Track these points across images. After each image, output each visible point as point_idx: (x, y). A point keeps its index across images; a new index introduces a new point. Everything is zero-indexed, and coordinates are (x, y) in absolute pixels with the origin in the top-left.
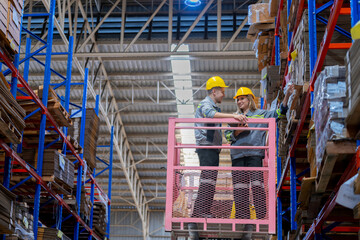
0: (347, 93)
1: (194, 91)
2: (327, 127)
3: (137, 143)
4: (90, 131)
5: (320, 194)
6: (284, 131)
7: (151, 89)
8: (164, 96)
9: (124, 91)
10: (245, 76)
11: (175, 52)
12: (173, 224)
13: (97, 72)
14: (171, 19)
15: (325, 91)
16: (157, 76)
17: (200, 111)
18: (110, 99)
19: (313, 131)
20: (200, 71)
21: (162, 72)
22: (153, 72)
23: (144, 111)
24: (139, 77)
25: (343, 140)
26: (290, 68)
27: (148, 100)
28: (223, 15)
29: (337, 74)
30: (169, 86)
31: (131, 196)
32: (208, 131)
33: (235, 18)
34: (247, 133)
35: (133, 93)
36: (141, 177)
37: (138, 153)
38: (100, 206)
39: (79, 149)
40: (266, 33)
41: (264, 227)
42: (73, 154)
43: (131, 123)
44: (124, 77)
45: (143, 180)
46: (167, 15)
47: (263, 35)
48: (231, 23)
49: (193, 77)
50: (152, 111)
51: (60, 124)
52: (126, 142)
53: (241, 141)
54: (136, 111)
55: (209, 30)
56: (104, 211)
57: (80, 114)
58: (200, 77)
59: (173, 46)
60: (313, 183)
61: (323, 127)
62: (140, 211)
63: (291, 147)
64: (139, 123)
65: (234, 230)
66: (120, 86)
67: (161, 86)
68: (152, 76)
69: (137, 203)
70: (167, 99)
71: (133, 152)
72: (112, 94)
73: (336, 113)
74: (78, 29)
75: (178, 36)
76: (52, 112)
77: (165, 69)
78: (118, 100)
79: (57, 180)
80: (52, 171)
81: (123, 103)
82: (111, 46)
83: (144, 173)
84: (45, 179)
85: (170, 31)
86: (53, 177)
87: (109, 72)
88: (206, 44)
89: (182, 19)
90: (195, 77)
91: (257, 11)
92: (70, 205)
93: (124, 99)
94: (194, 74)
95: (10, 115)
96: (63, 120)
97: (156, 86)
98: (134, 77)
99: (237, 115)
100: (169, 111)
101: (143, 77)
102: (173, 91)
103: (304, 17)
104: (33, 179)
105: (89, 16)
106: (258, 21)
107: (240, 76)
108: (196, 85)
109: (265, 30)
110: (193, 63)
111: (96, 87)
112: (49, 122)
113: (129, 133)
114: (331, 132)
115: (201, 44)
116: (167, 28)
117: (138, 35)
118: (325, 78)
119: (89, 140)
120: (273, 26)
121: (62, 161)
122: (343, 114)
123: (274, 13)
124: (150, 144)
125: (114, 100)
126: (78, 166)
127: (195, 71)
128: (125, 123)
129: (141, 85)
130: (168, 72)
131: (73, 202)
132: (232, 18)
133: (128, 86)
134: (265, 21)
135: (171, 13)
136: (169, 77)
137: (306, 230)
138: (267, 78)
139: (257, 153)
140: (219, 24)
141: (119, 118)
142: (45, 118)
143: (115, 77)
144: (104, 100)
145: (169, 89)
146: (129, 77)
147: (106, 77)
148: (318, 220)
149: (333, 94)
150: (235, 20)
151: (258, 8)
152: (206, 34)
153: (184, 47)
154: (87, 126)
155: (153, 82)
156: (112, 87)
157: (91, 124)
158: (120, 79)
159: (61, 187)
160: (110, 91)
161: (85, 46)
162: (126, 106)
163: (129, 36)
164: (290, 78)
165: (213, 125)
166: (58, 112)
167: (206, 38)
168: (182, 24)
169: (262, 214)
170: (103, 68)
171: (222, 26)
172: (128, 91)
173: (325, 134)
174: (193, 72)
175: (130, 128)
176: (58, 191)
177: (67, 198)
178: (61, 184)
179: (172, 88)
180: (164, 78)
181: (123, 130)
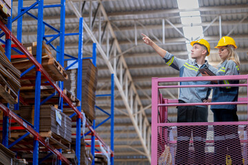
1: (204, 27)
3: (144, 87)
4: (87, 83)
7: (156, 28)
8: (171, 34)
9: (126, 31)
13: (95, 13)
16: (162, 13)
18: (112, 41)
20: (209, 6)
21: (167, 8)
22: (157, 9)
24: (142, 16)
30: (175, 23)
31: (141, 145)
35: (135, 33)
37: (146, 97)
39: (77, 102)
42: (69, 107)
43: (136, 65)
44: (126, 16)
49: (202, 13)
51: (56, 79)
52: (133, 86)
54: (140, 53)
56: (106, 163)
57: (76, 66)
58: (210, 12)
64: (145, 65)
66: (122, 27)
67: (167, 24)
68: (157, 14)
69: (148, 152)
70: (174, 37)
71: (140, 96)
72: (113, 35)
76: (46, 67)
77: (170, 6)
79: (54, 135)
80: (49, 127)
81: (126, 45)
84: (43, 135)
86: (50, 133)
87: (109, 12)
90: (205, 13)
92: (69, 159)
93: (126, 41)
94: (203, 10)
95: (6, 78)
96: (58, 75)
97: (161, 24)
98: (136, 16)
100: (178, 51)
101: (147, 16)
102: (181, 29)
104: (31, 135)
108: (206, 21)
111: (95, 29)
112: (43, 77)
113: (134, 76)
119: (87, 92)
121: (59, 116)
125: (116, 42)
126: (76, 119)
127: (204, 6)
128: (130, 66)
129: (146, 24)
130: (173, 8)
131: (72, 156)
133: (130, 26)
136: (175, 14)
141: (123, 60)
142: (39, 75)
143: (116, 17)
144: (104, 42)
145: (175, 27)
146: (131, 16)
147: (105, 17)
154: (85, 77)
155: (158, 20)
156: (113, 28)
157: (89, 75)
158: (120, 19)
159: (58, 142)
160: (111, 33)
162: (130, 47)
166: (53, 69)
170: (102, 9)
172: (131, 31)
174: (201, 7)
175: (136, 70)
176: (56, 146)
177: (66, 152)
178: (58, 139)
179: (179, 26)
180: (170, 15)
181: (128, 74)
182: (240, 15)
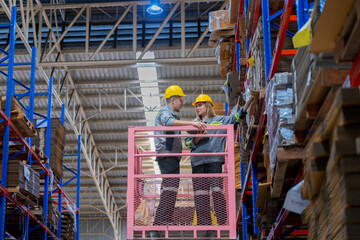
0: (294, 100)
1: (161, 98)
2: (277, 133)
3: (106, 151)
4: (56, 141)
5: (276, 199)
6: (245, 136)
7: (118, 97)
8: (132, 103)
9: (91, 99)
10: (211, 82)
11: (140, 60)
12: (135, 232)
13: (63, 81)
14: (135, 27)
15: (275, 98)
16: (124, 83)
17: (159, 119)
18: (78, 108)
19: (267, 136)
20: (166, 78)
21: (129, 79)
22: (120, 79)
23: (112, 119)
24: (105, 85)
25: (293, 146)
26: (248, 74)
27: (116, 107)
28: (186, 21)
29: (286, 81)
30: (136, 93)
31: (102, 204)
32: (168, 139)
33: (199, 24)
34: (206, 140)
35: (100, 101)
36: (111, 185)
37: (108, 161)
38: (68, 215)
39: (45, 159)
40: (227, 40)
41: (225, 233)
42: (38, 164)
43: (99, 131)
44: (91, 85)
45: (114, 188)
46: (131, 23)
47: (224, 41)
48: (196, 30)
49: (159, 84)
50: (120, 119)
51: (25, 135)
52: (96, 150)
53: (201, 148)
54: (104, 119)
55: (174, 37)
56: (72, 220)
57: (45, 124)
59: (139, 54)
60: (268, 188)
61: (274, 133)
62: (111, 219)
63: (252, 152)
64: (107, 131)
65: (195, 236)
66: (87, 95)
67: (128, 93)
68: (119, 84)
69: (108, 211)
70: (134, 106)
71: (102, 160)
72: (79, 102)
73: (285, 119)
74: (43, 38)
75: (143, 44)
76: (15, 122)
77: (131, 77)
78: (85, 108)
79: (22, 190)
80: (17, 182)
81: (91, 111)
82: (77, 54)
83: (114, 181)
84: (10, 190)
85: (135, 38)
86: (18, 188)
87: (76, 81)
88: (171, 51)
89: (147, 26)
90: (162, 84)
91: (217, 18)
92: (36, 216)
93: (91, 108)
94: (161, 81)
96: (27, 131)
97: (123, 93)
98: (101, 86)
99: (196, 122)
100: (137, 119)
101: (110, 85)
102: (141, 98)
103: (259, 24)
105: (53, 25)
106: (218, 28)
107: (207, 82)
109: (226, 37)
110: (159, 70)
111: (63, 96)
112: (12, 132)
113: (97, 141)
114: (281, 138)
115: (166, 51)
116: (131, 35)
117: (103, 44)
118: (274, 85)
119: (55, 150)
120: (234, 33)
121: (27, 171)
122: (292, 120)
123: (233, 20)
124: (119, 151)
125: (81, 109)
126: (44, 176)
127: (161, 78)
128: (93, 131)
129: (109, 93)
130: (134, 79)
131: (40, 213)
132: (196, 24)
133: (95, 94)
134: (225, 27)
135: (135, 21)
136: (136, 85)
137: (267, 235)
138: (229, 84)
139: (216, 160)
140: (183, 31)
141: (87, 126)
142: (8, 129)
143: (82, 85)
144: (71, 109)
145: (136, 96)
146: (96, 85)
147: (72, 85)
148: (277, 224)
149: (282, 101)
150: (199, 27)
151: (219, 15)
152: (171, 41)
153: (150, 55)
154: (53, 135)
155: (120, 89)
156: (80, 95)
157: (57, 133)
158: (86, 88)
159: (26, 197)
160: (77, 100)
161: (50, 55)
162: (94, 114)
163: (94, 45)
164: (248, 84)
165: (172, 132)
166: (21, 124)
167: (171, 45)
168: (147, 32)
169: (223, 220)
170: (69, 77)
171: (187, 33)
172: (95, 99)
173: (276, 140)
174: (159, 79)
175: (99, 136)
176: (23, 202)
177: (33, 209)
178: (26, 195)
179: (139, 96)
180: (131, 85)
181: (92, 138)
182: (193, 88)
